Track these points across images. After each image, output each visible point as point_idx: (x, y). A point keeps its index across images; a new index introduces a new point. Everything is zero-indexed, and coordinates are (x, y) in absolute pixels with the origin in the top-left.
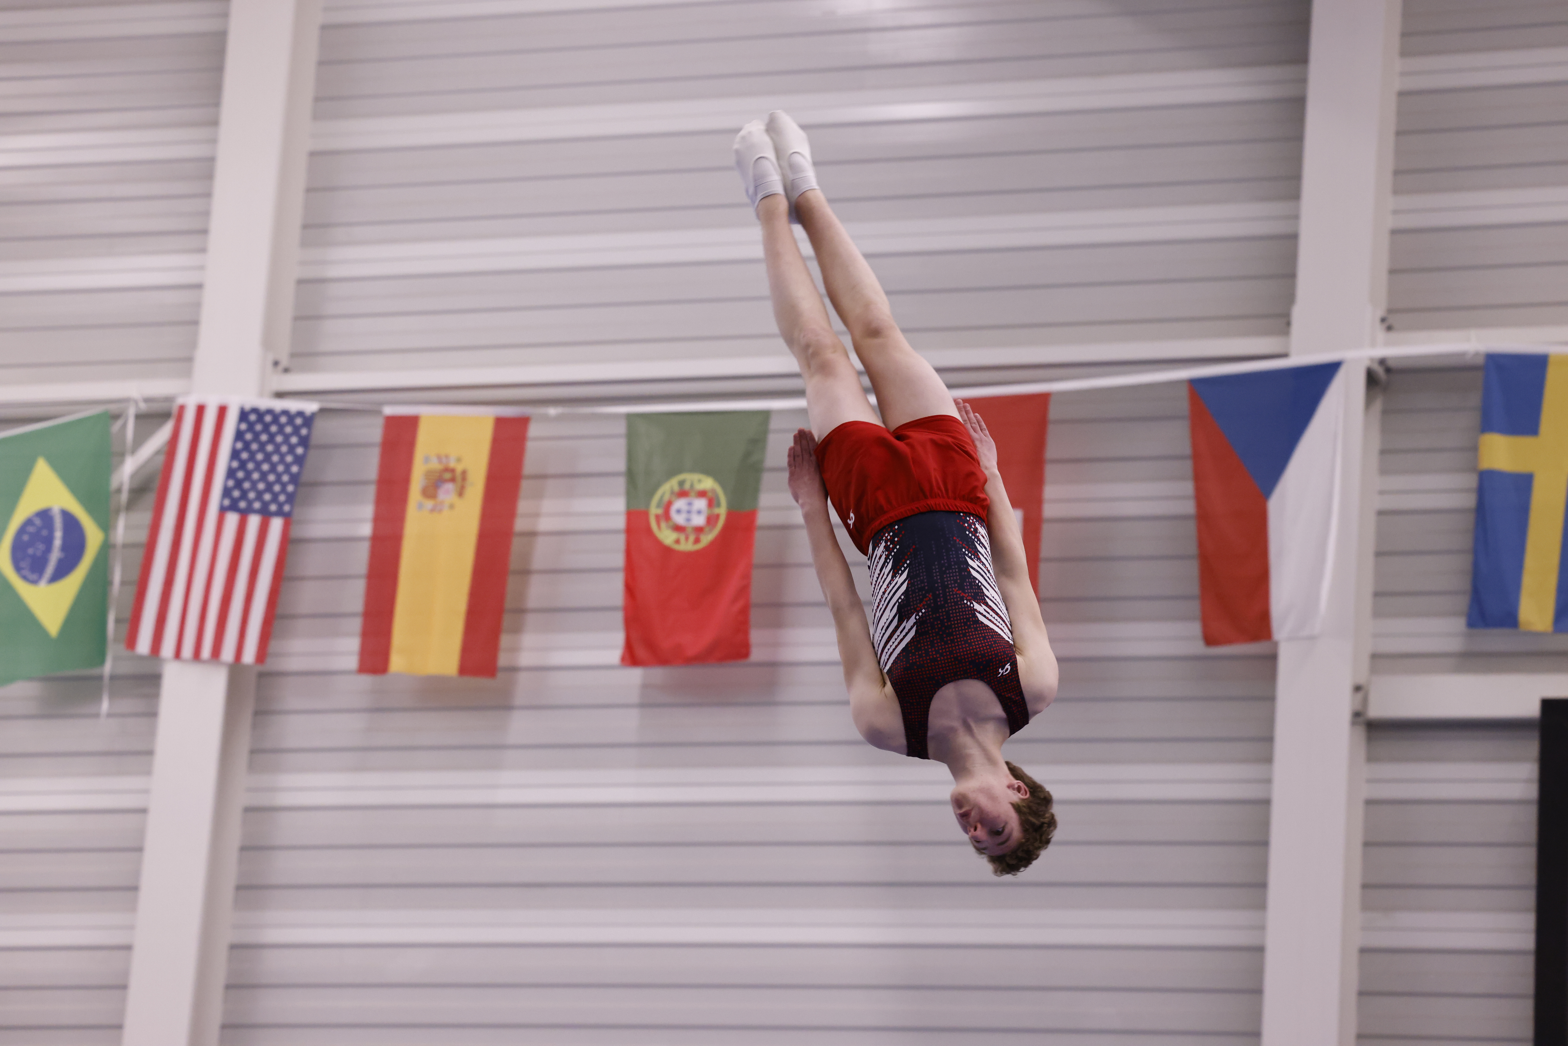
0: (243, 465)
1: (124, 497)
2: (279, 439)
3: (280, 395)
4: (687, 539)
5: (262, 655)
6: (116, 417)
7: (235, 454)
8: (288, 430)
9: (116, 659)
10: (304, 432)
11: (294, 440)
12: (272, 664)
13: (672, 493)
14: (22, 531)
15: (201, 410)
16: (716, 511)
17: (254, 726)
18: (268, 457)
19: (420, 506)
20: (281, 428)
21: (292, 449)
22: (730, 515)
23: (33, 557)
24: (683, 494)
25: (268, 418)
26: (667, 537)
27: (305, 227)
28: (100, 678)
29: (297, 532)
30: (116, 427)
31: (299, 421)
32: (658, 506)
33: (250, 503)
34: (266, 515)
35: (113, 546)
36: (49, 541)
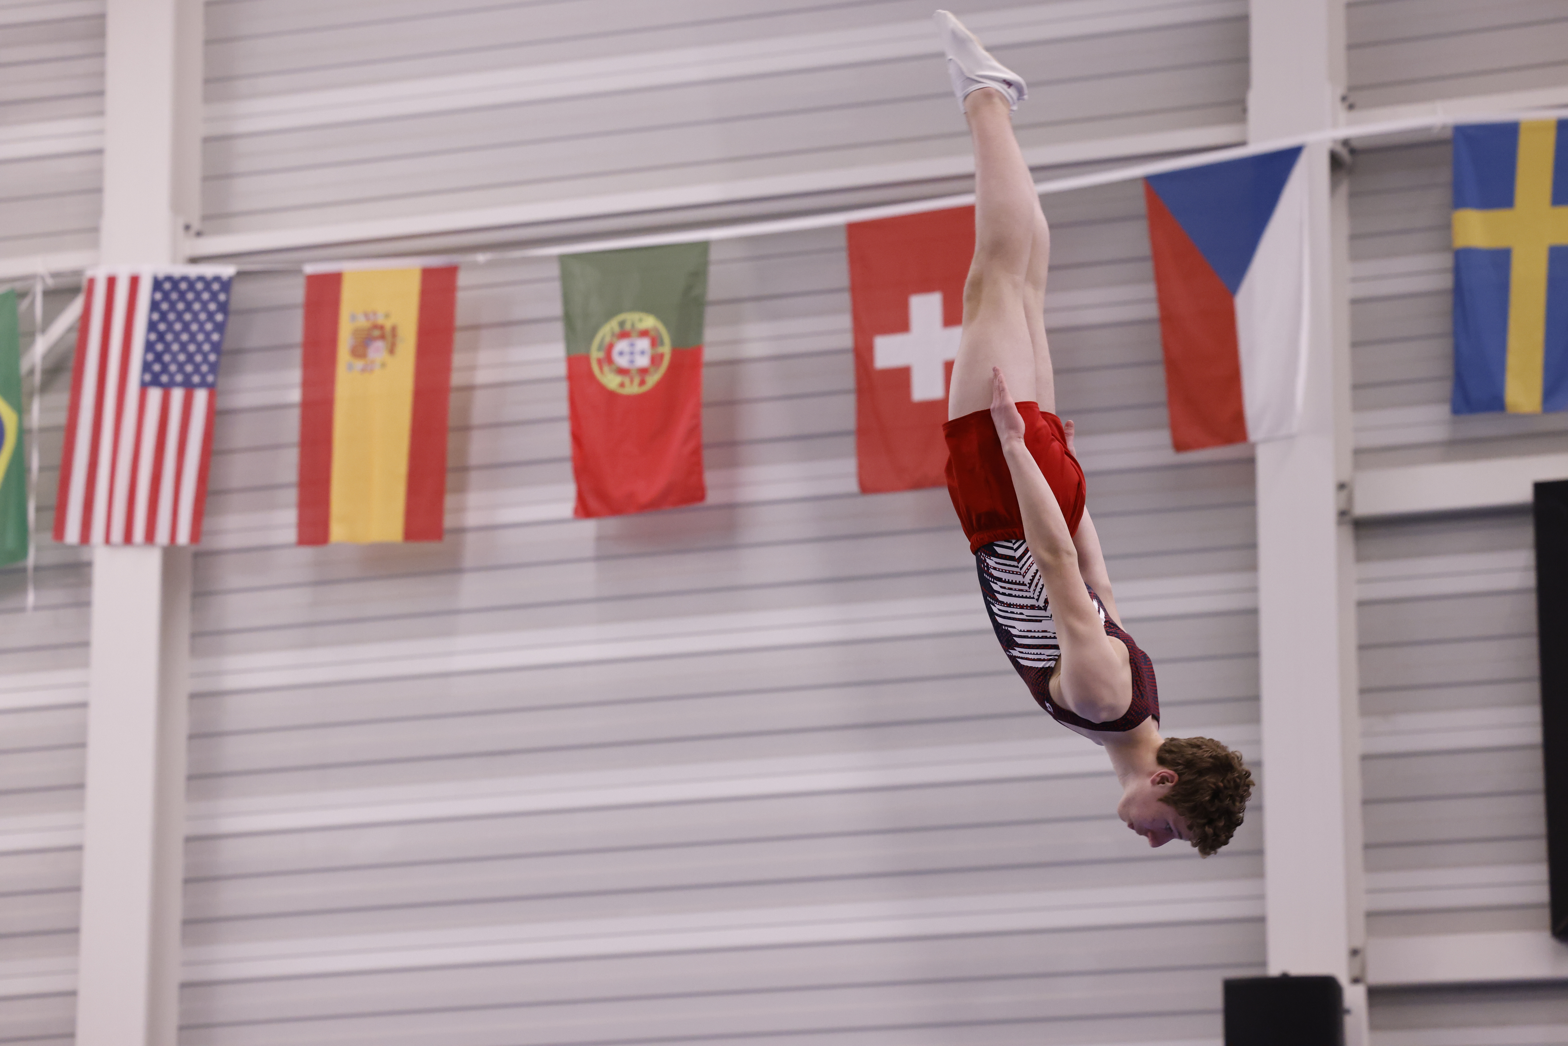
0: (161, 337)
1: (38, 379)
2: (197, 306)
3: (195, 260)
4: (632, 381)
5: (196, 534)
6: (23, 295)
7: (152, 326)
8: (206, 296)
9: (41, 549)
10: (222, 297)
11: (212, 307)
12: (207, 543)
13: (613, 335)
15: (111, 282)
16: (660, 350)
17: (194, 609)
18: (186, 327)
19: (350, 367)
20: (198, 294)
21: (211, 316)
22: (675, 353)
24: (624, 335)
25: (183, 286)
26: (611, 381)
27: (207, 81)
28: (24, 570)
29: (222, 403)
30: (24, 304)
32: (599, 349)
33: (172, 376)
34: (189, 387)
35: (29, 431)
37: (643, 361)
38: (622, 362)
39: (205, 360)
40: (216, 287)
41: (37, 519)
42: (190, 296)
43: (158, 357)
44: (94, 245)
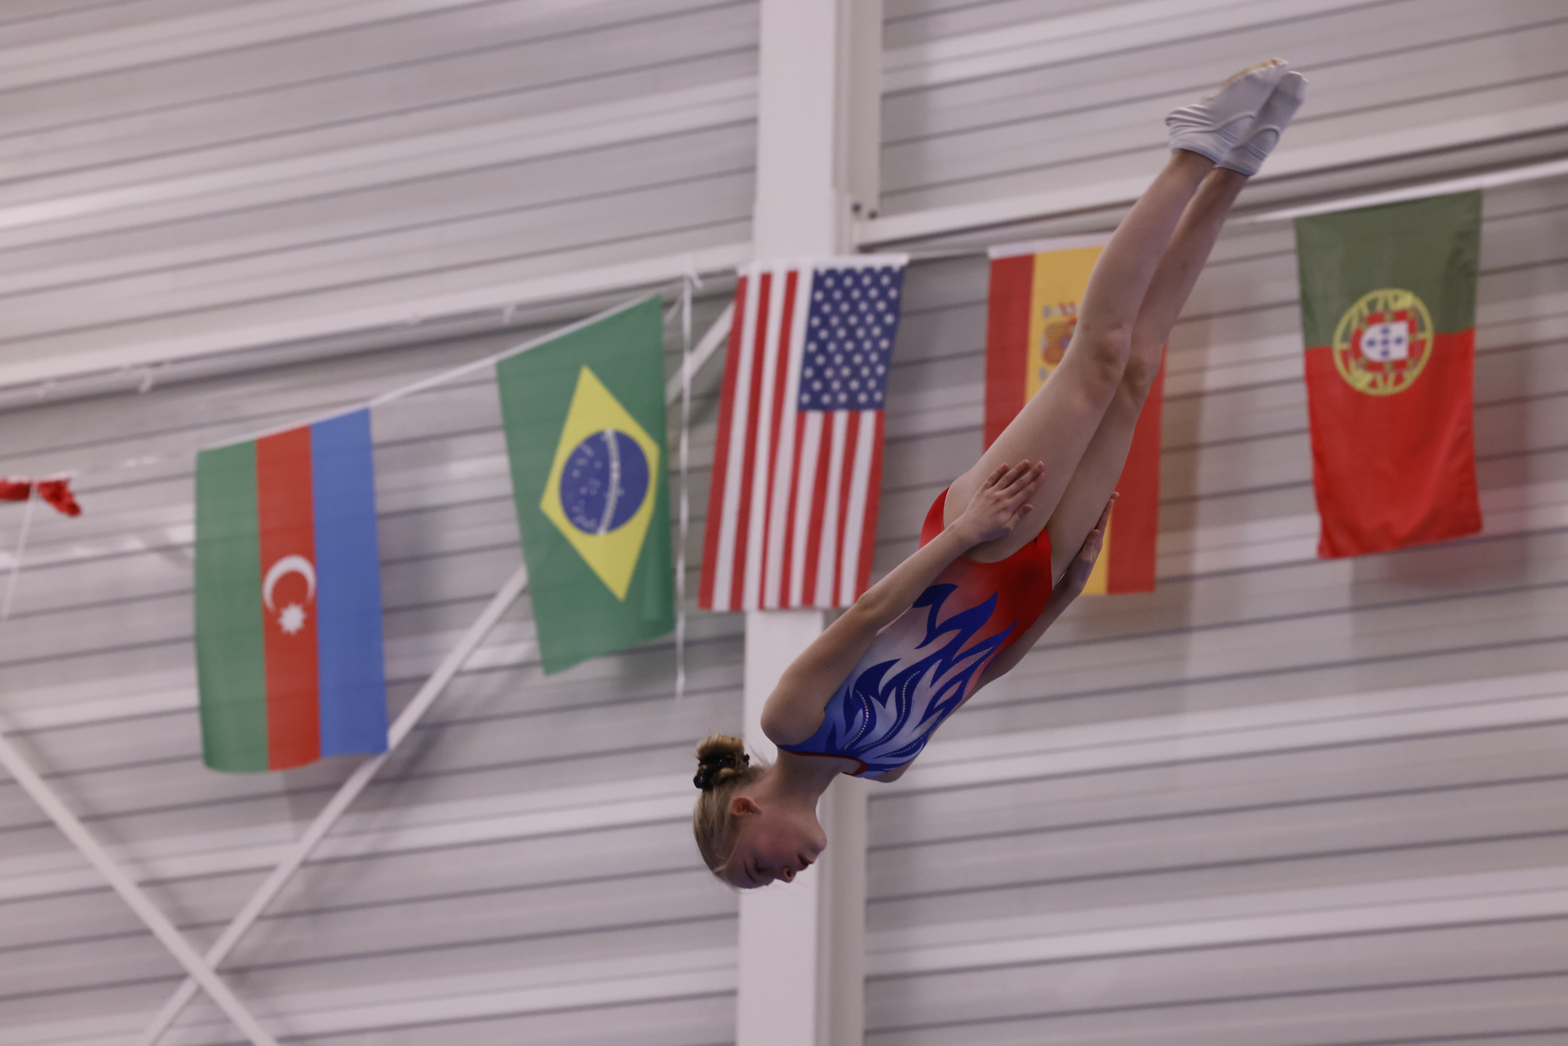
0: (822, 347)
1: (687, 406)
2: (863, 307)
3: (867, 249)
4: (1385, 379)
6: (669, 303)
7: (811, 334)
8: (873, 293)
9: (688, 619)
10: (893, 293)
11: (881, 306)
13: (1361, 319)
14: (571, 465)
15: (766, 280)
16: (1421, 336)
18: (851, 333)
19: (1042, 373)
20: (865, 291)
21: (879, 319)
22: (1439, 339)
23: (588, 498)
24: (1375, 319)
25: (848, 282)
26: (1360, 380)
27: (887, 22)
28: (672, 646)
29: (894, 427)
30: (670, 316)
31: (885, 280)
32: (1345, 338)
33: (834, 395)
34: (854, 409)
35: (677, 473)
36: (604, 475)
37: (1399, 352)
38: (1373, 354)
39: (873, 374)
41: (688, 581)
42: (856, 294)
43: (819, 373)
44: (747, 237)
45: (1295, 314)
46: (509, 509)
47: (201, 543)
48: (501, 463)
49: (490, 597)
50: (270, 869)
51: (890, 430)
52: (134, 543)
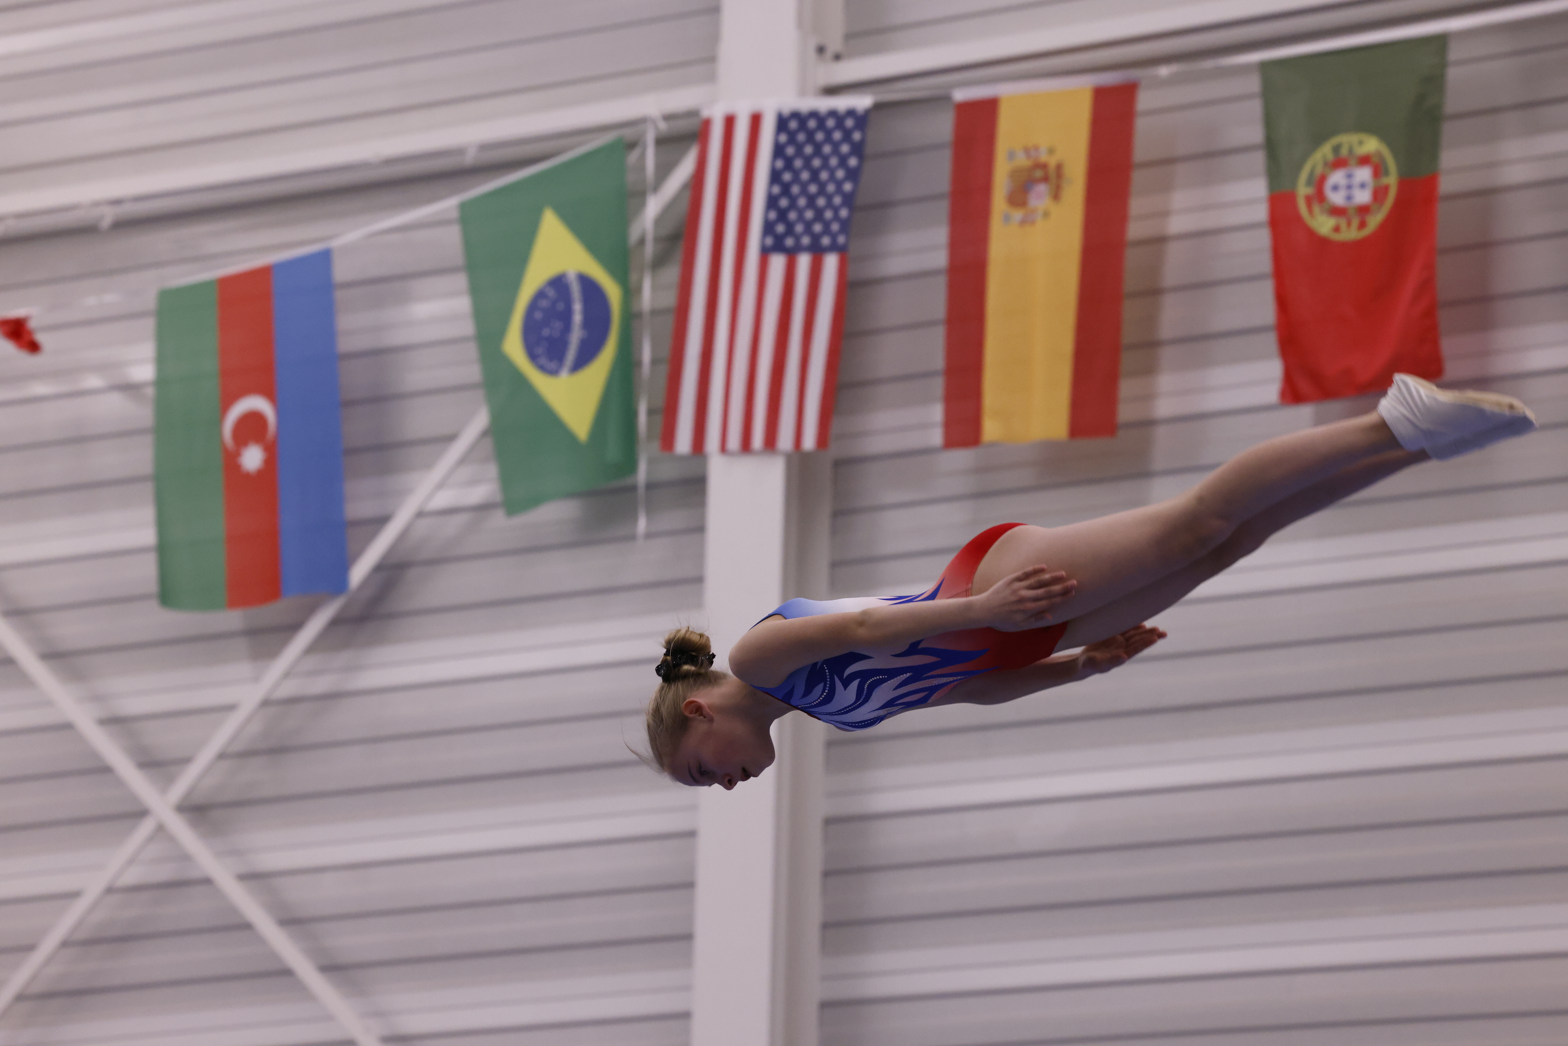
0: (786, 190)
2: (827, 149)
3: (831, 91)
4: (1349, 224)
5: (824, 438)
6: (632, 145)
7: (775, 177)
8: (838, 135)
9: (651, 462)
10: (857, 136)
11: (845, 148)
13: (1326, 164)
14: (533, 306)
15: (730, 122)
16: (1385, 181)
17: (834, 531)
18: (815, 176)
19: (1007, 218)
20: (828, 133)
21: (843, 161)
22: (1403, 184)
23: (550, 340)
24: (1339, 163)
25: (812, 124)
26: (1323, 225)
28: (633, 488)
30: (633, 157)
32: (1308, 183)
33: (798, 238)
34: (817, 252)
35: (639, 315)
36: (566, 317)
37: (1363, 197)
38: (1337, 199)
39: (836, 217)
40: (849, 123)
41: (650, 424)
42: (820, 136)
43: (782, 215)
44: (711, 78)
45: (1259, 159)
46: (471, 350)
47: (161, 382)
48: (463, 304)
49: (451, 438)
50: (231, 708)
51: (854, 273)
52: (94, 381)
